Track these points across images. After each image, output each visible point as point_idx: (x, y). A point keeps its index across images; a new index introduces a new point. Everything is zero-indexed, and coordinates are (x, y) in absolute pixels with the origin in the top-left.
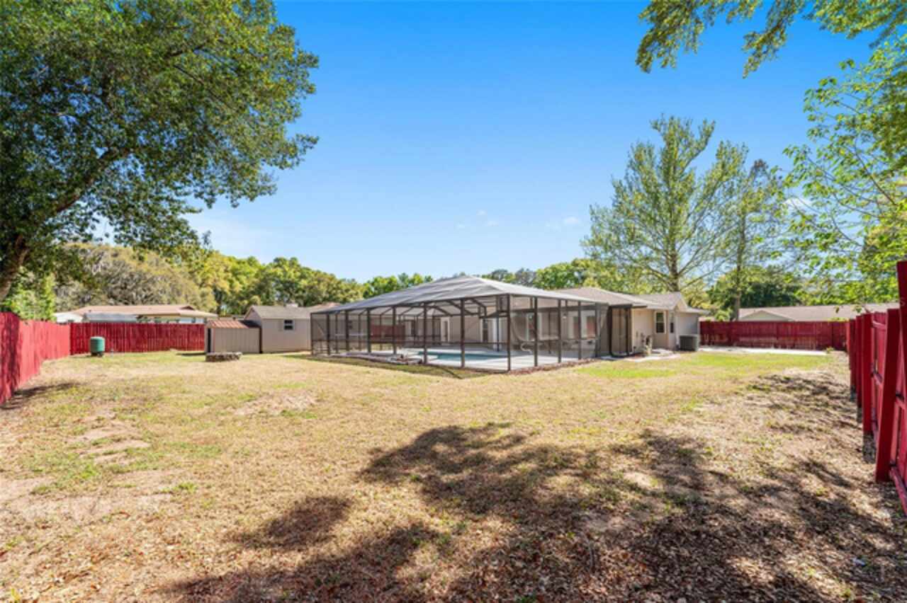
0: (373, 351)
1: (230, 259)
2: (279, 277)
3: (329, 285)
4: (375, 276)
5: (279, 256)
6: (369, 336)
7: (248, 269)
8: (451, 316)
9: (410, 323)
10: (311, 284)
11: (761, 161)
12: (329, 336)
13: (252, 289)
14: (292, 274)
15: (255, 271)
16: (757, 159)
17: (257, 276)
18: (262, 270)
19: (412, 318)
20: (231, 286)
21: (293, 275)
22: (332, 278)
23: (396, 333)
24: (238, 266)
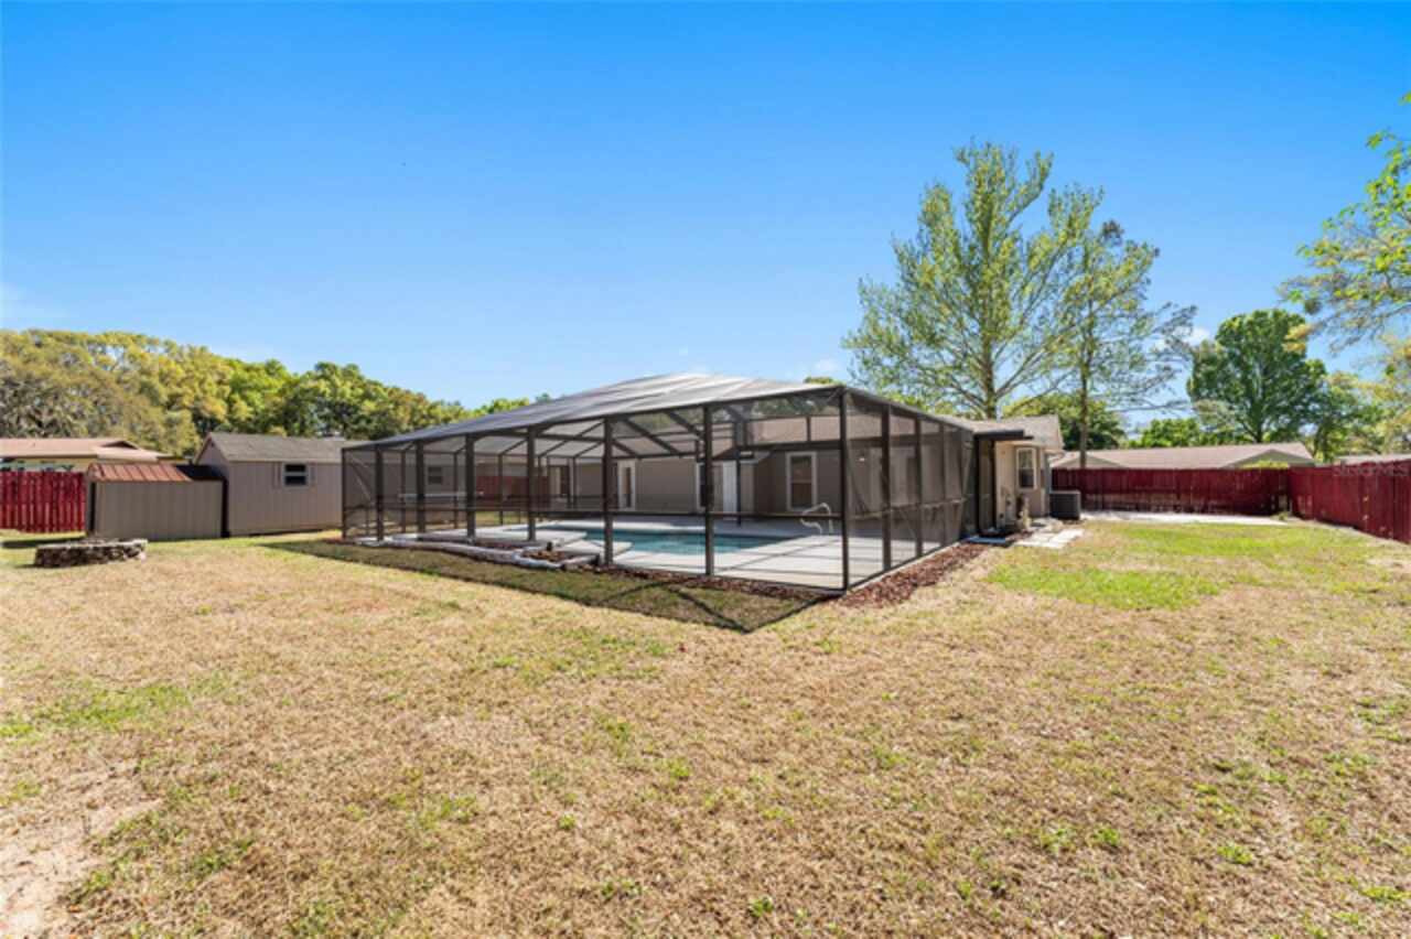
0: (480, 532)
1: (230, 363)
2: (323, 395)
3: (413, 411)
4: (495, 397)
5: (325, 360)
6: (470, 499)
7: (265, 380)
8: (640, 457)
9: (558, 471)
10: (384, 407)
11: (1112, 223)
12: (379, 498)
13: (271, 415)
14: (347, 390)
15: (278, 384)
16: (1107, 220)
17: (282, 392)
18: (292, 384)
19: (564, 462)
20: (230, 410)
21: (348, 392)
22: (420, 399)
23: (533, 492)
24: (246, 376)
